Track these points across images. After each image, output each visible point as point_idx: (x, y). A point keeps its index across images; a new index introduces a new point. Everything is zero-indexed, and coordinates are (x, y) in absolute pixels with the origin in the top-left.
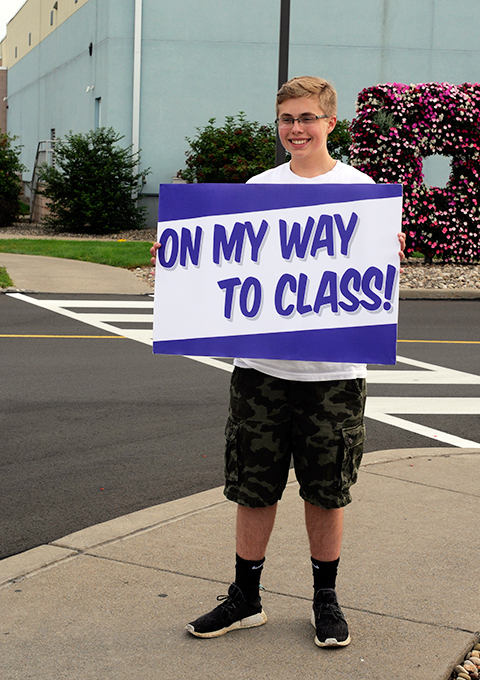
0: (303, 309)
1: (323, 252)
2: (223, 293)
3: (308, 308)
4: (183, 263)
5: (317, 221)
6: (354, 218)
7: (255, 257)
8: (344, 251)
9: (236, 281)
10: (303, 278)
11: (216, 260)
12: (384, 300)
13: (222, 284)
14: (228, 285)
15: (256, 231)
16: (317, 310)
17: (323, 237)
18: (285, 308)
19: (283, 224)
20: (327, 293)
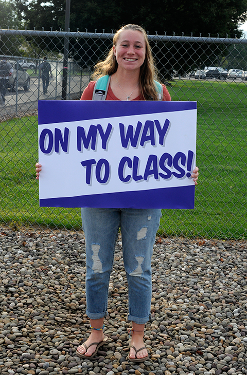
0: (137, 178)
1: (148, 144)
2: (84, 169)
3: (140, 178)
4: (57, 151)
5: (143, 124)
6: (167, 123)
7: (104, 146)
8: (161, 142)
9: (93, 161)
10: (136, 159)
11: (79, 149)
12: (187, 172)
13: (84, 163)
14: (87, 164)
15: (105, 130)
16: (146, 178)
17: (148, 134)
18: (125, 177)
19: (122, 126)
20: (152, 168)
